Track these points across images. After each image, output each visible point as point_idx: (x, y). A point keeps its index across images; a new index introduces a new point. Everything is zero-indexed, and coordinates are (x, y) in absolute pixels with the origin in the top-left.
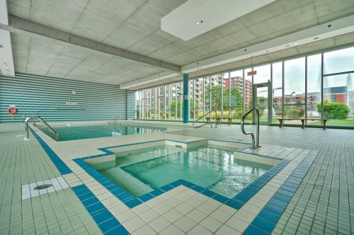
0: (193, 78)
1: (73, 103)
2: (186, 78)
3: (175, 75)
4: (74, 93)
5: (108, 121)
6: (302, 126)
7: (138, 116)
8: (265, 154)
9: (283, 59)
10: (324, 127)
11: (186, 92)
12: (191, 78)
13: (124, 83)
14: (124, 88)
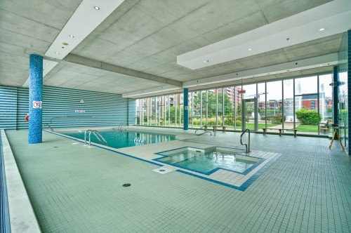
0: (192, 91)
1: (81, 111)
2: (186, 92)
3: (176, 89)
4: (82, 101)
5: (112, 127)
6: (280, 134)
7: (138, 122)
8: (254, 156)
9: (266, 81)
10: (295, 135)
11: (186, 103)
12: (190, 91)
13: (127, 93)
14: (126, 97)
